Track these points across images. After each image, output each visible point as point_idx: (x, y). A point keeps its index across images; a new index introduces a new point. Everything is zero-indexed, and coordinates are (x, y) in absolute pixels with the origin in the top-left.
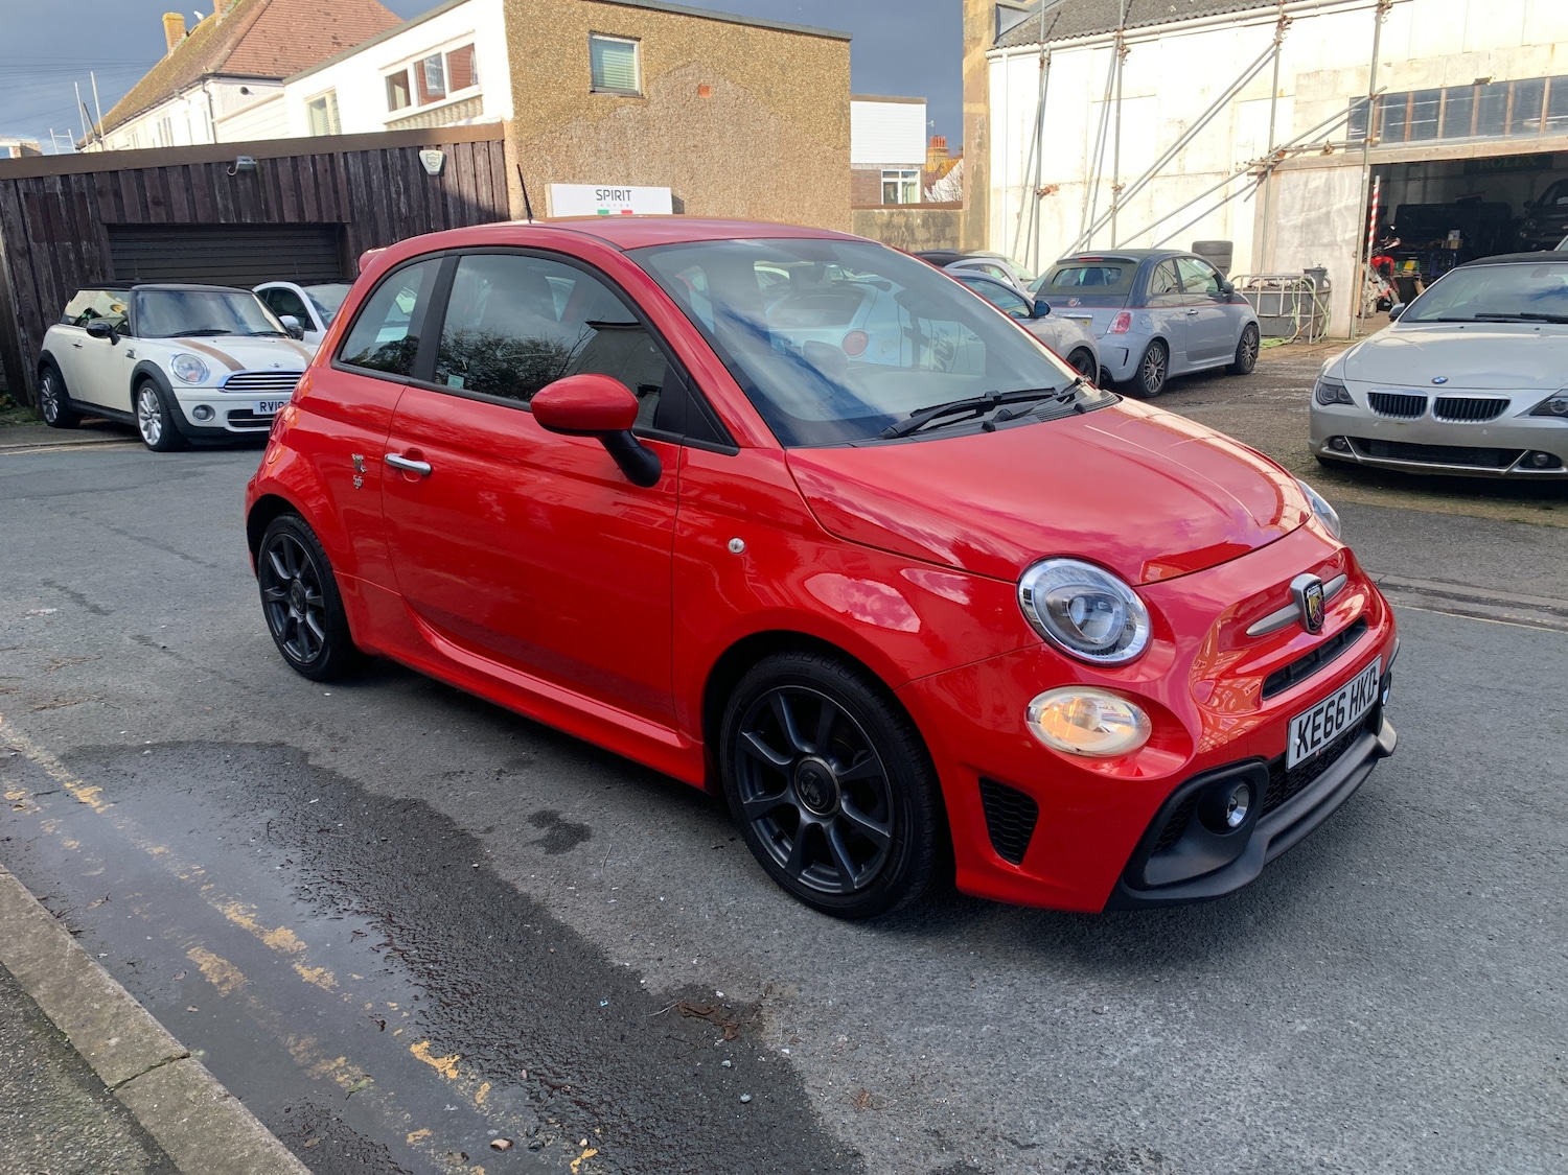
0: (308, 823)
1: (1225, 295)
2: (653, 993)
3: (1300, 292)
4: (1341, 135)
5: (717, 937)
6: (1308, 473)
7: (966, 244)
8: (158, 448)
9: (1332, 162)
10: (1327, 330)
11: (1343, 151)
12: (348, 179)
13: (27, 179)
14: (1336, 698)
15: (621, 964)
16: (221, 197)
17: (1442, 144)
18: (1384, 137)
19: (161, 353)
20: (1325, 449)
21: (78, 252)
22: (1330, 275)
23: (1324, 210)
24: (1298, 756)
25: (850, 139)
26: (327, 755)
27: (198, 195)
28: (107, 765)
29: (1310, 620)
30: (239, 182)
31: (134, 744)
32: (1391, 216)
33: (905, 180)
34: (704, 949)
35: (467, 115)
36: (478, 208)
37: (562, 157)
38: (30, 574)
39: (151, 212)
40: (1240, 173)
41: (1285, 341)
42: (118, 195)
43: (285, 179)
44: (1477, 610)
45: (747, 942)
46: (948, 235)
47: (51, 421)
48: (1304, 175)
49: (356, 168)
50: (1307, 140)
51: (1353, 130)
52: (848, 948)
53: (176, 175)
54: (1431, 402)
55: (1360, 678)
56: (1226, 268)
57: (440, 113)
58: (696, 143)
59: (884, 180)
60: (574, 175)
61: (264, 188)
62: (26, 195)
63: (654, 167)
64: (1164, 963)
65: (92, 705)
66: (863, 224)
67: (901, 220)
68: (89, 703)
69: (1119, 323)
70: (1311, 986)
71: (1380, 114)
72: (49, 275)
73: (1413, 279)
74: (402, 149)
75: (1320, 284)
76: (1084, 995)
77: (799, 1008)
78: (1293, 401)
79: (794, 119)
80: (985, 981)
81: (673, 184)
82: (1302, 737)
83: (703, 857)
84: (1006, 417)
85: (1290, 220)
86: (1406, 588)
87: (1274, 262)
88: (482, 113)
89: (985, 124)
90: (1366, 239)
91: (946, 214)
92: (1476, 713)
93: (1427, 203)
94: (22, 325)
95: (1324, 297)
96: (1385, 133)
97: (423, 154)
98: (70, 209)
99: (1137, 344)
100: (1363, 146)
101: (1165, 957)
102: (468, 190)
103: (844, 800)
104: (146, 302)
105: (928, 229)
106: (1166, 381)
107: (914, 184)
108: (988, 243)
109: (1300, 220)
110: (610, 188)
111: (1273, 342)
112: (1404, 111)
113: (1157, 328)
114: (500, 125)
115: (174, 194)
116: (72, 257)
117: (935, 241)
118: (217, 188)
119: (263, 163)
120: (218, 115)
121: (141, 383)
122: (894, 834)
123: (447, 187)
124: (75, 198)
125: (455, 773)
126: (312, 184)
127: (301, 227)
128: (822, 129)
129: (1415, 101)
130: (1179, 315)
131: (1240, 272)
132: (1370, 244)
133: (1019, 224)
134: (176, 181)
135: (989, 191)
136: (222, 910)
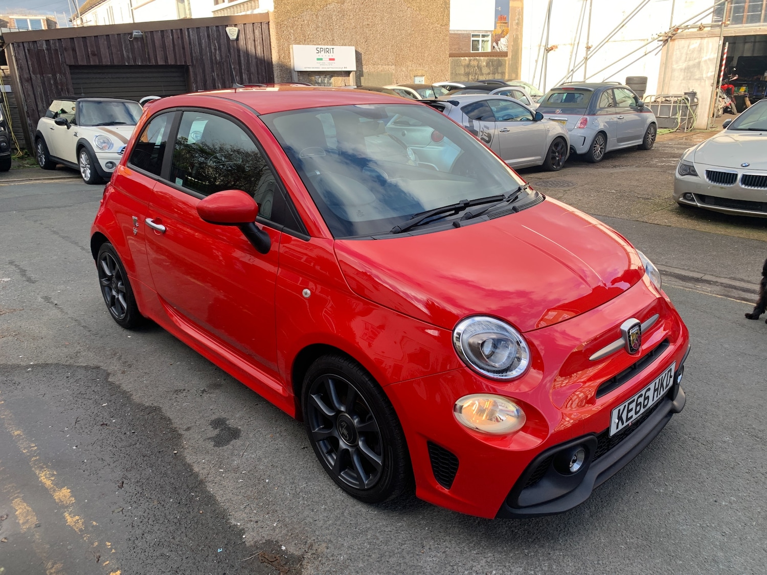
0: (98, 419)
1: (639, 108)
2: (248, 544)
3: (681, 105)
4: (708, 20)
5: (291, 508)
6: (672, 211)
7: (509, 76)
8: (89, 183)
9: (703, 35)
10: (695, 125)
11: (709, 28)
12: (190, 43)
13: (28, 42)
14: (643, 392)
15: (236, 523)
16: (126, 51)
17: (763, 26)
18: (732, 21)
19: (90, 134)
20: (681, 199)
21: (55, 79)
22: (698, 96)
23: (697, 61)
24: (617, 428)
25: (449, 20)
26: (119, 375)
27: (114, 50)
28: (7, 377)
29: (631, 347)
30: (135, 43)
31: (25, 364)
32: (735, 62)
33: (483, 39)
34: (282, 516)
35: (251, 8)
36: (256, 57)
37: (299, 31)
38: (4, 257)
39: (91, 59)
40: (654, 40)
41: (672, 131)
42: (74, 50)
43: (158, 42)
44: (753, 298)
45: (306, 513)
46: (500, 71)
47: (42, 166)
48: (688, 41)
49: (194, 36)
50: (690, 23)
51: (716, 17)
52: (360, 520)
53: (103, 40)
54: (739, 177)
55: (661, 377)
56: (643, 91)
57: (238, 7)
58: (369, 23)
59: (472, 39)
60: (305, 40)
61: (147, 46)
62: (28, 50)
63: (346, 36)
64: (533, 542)
65: (10, 338)
66: (455, 65)
67: (475, 63)
68: (9, 337)
69: (581, 123)
70: (614, 564)
71: (731, 9)
72: (41, 91)
73: (744, 96)
74: (217, 26)
75: (692, 100)
76: (483, 562)
77: (324, 561)
78: (671, 166)
79: (420, 10)
80: (430, 549)
81: (356, 45)
82: (620, 418)
83: (296, 454)
84: (469, 217)
85: (679, 65)
86: (715, 283)
87: (669, 88)
88: (258, 7)
89: (521, 13)
90: (719, 76)
91: (499, 60)
92: (739, 372)
93: (755, 55)
94: (29, 116)
95: (694, 107)
96: (732, 19)
97: (227, 29)
98: (51, 58)
99: (590, 134)
100: (720, 26)
101: (534, 537)
102: (251, 48)
103: (361, 441)
104: (84, 107)
105: (489, 68)
106: (605, 154)
107: (488, 41)
108: (520, 76)
109: (683, 65)
110: (323, 47)
111: (666, 131)
112: (744, 7)
113: (601, 127)
114: (268, 14)
115: (102, 50)
116: (52, 82)
117: (492, 74)
118: (123, 47)
119: (147, 34)
120: (134, 6)
121: (81, 149)
122: (384, 462)
123: (240, 46)
124: (52, 52)
125: (180, 390)
126: (172, 45)
127: (166, 67)
128: (434, 16)
129: (750, 2)
130: (615, 118)
131: (651, 94)
132: (721, 79)
133: (536, 66)
134: (103, 43)
135: (521, 48)
136: (39, 474)
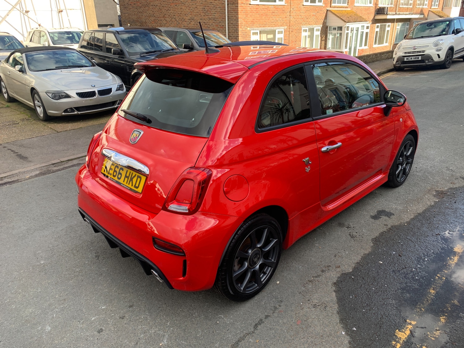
0: (396, 260)
20: (63, 113)
54: (97, 92)
136: (453, 264)
